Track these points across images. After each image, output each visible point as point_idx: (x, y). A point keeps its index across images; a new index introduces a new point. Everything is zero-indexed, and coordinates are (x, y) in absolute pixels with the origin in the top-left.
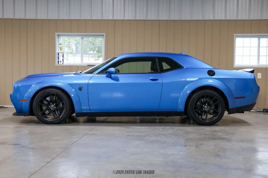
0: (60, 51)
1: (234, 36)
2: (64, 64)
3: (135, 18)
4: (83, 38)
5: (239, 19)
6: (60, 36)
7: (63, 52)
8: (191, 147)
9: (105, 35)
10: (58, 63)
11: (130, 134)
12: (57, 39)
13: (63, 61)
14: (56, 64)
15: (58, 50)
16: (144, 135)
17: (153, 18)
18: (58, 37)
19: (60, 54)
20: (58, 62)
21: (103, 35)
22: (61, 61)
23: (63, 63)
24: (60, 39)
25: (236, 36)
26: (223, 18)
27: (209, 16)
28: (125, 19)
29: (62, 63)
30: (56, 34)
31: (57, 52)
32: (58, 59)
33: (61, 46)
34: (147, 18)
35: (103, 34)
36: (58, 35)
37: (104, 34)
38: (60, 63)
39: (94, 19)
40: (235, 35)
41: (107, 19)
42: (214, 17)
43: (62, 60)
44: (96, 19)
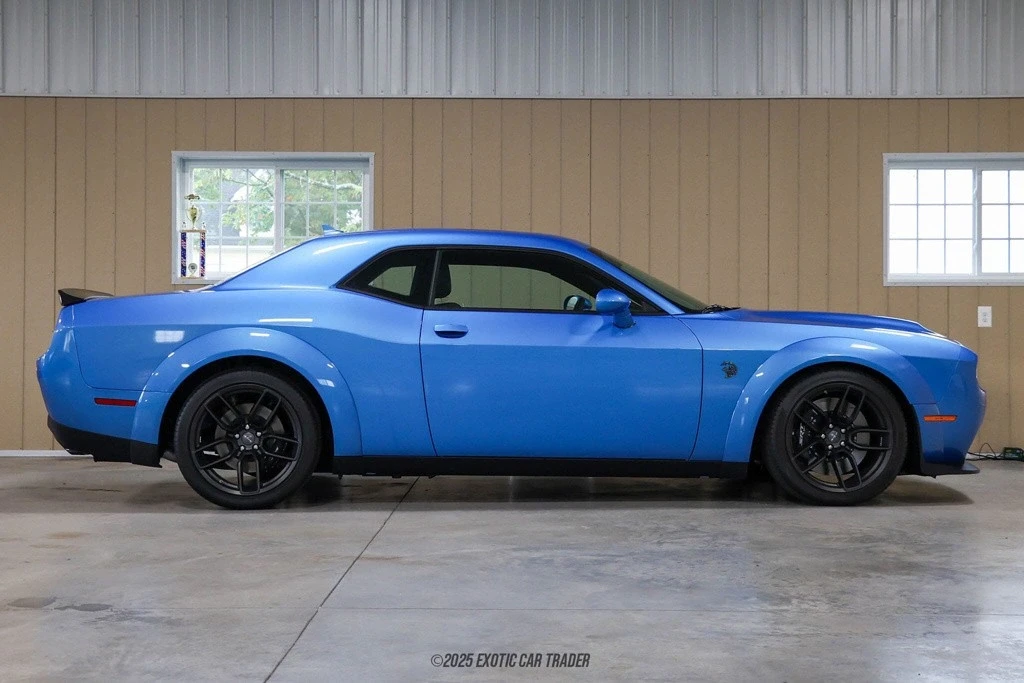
0: (189, 225)
1: (885, 160)
2: (206, 278)
3: (495, 90)
4: (282, 171)
5: (901, 93)
6: (189, 165)
7: (203, 228)
8: (812, 603)
9: (372, 161)
10: (184, 273)
11: (536, 555)
12: (178, 174)
13: (203, 265)
14: (173, 276)
15: (181, 221)
16: (595, 558)
17: (565, 93)
18: (184, 171)
19: (188, 234)
20: (184, 268)
21: (367, 160)
22: (193, 267)
23: (202, 275)
24: (187, 175)
25: (890, 161)
26: (841, 93)
27: (785, 84)
28: (455, 94)
29: (197, 274)
30: (176, 155)
31: (179, 228)
32: (184, 256)
33: (194, 202)
34: (539, 91)
35: (365, 155)
36: (184, 162)
37: (370, 155)
38: (189, 273)
39: (326, 93)
40: (887, 156)
41: (382, 95)
42: (803, 87)
43: (197, 261)
44: (337, 95)
